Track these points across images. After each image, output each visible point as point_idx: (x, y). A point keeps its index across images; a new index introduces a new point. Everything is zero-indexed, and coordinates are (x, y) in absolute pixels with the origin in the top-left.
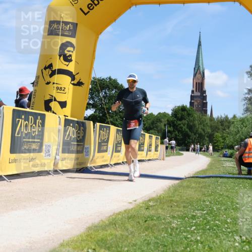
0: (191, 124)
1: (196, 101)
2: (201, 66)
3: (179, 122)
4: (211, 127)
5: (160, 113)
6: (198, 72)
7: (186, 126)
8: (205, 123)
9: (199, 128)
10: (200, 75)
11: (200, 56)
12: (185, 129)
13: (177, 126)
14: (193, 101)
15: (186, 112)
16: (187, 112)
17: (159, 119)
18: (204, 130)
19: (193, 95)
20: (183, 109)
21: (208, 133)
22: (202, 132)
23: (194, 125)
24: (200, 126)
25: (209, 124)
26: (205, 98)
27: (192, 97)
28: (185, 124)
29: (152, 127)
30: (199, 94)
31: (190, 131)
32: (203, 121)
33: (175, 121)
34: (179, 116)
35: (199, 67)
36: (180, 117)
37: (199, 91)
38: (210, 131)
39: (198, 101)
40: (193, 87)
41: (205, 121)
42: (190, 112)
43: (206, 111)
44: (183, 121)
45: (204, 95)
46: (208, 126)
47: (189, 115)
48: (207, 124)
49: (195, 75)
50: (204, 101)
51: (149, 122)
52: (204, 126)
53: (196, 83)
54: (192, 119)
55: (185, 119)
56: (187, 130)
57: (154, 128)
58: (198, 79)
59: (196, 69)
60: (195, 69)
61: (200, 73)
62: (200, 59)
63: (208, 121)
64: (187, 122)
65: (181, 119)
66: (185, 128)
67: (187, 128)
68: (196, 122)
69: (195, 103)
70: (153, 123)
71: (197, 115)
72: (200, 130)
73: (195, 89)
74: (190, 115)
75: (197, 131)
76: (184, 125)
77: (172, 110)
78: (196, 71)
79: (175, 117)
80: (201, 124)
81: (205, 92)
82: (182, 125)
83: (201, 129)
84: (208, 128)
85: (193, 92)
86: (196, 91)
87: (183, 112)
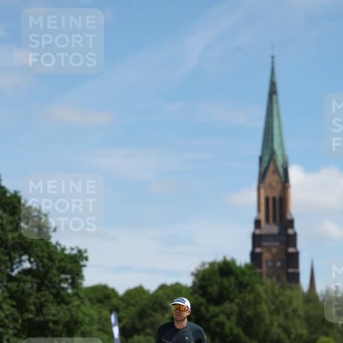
0: (250, 313)
1: (269, 249)
2: (278, 152)
3: (213, 309)
4: (308, 320)
5: (163, 287)
6: (272, 167)
7: (234, 318)
8: (289, 310)
9: (272, 324)
10: (276, 178)
11: (276, 124)
12: (231, 329)
13: (209, 320)
14: (258, 250)
15: (232, 279)
16: (237, 278)
17: (161, 304)
18: (286, 330)
19: (258, 232)
20: (225, 269)
21: (300, 337)
22: (283, 336)
23: (259, 317)
24: (275, 318)
25: (301, 312)
26: (291, 240)
27: (257, 240)
28: (232, 313)
29: (139, 326)
30: (274, 229)
31: (247, 334)
32: (282, 302)
33: (201, 305)
34: (214, 289)
35: (273, 153)
36: (215, 295)
37: (274, 221)
38: (304, 331)
39: (274, 250)
40: (259, 210)
41: (290, 303)
42: (246, 279)
43: (295, 278)
44: (227, 306)
45: (290, 231)
46: (299, 316)
47: (242, 286)
48: (295, 311)
49: (262, 177)
50: (291, 250)
51: (133, 311)
52: (286, 317)
53: (267, 199)
54: (250, 297)
55: (231, 301)
56: (238, 331)
57: (144, 327)
58: (271, 187)
59: (266, 159)
60: (261, 159)
61: (276, 171)
62: (276, 130)
63: (298, 303)
64: (235, 308)
65: (220, 299)
66: (231, 325)
67: (238, 324)
68: (264, 308)
69: (266, 256)
70: (142, 314)
71: (266, 286)
72: (276, 331)
73: (262, 217)
74: (246, 287)
75: (267, 332)
76: (229, 318)
77: (193, 274)
78: (265, 165)
79: (203, 295)
80: (277, 311)
81: (291, 223)
82: (222, 318)
83: (280, 326)
84: (298, 322)
85: (257, 223)
86: (267, 220)
87: (224, 280)
